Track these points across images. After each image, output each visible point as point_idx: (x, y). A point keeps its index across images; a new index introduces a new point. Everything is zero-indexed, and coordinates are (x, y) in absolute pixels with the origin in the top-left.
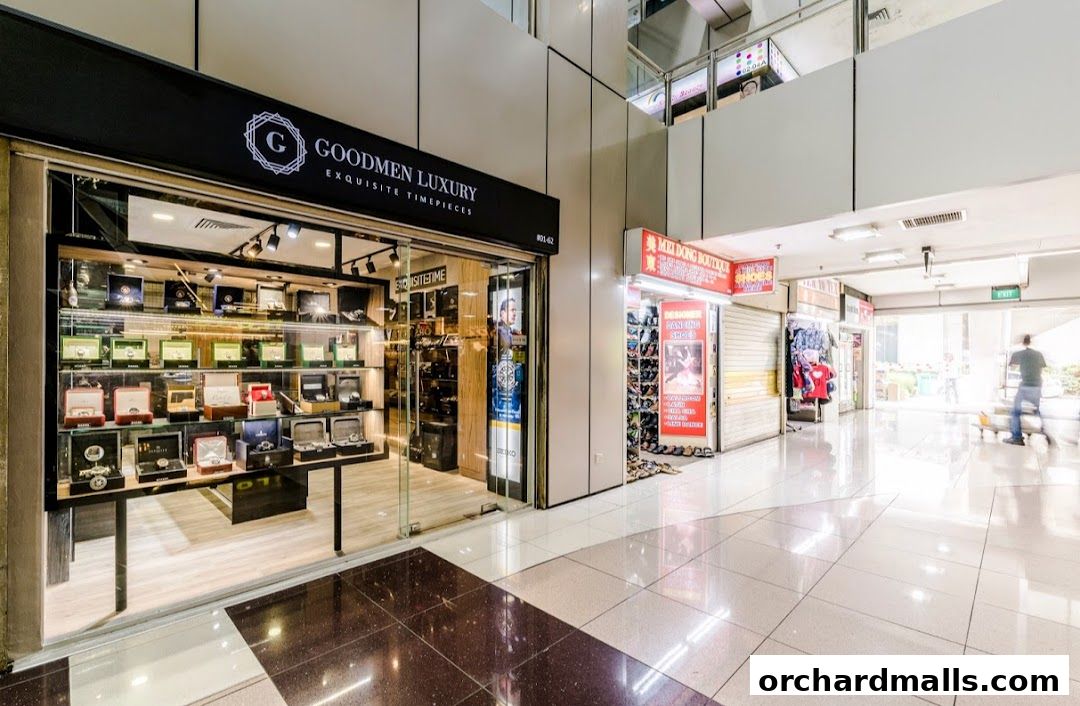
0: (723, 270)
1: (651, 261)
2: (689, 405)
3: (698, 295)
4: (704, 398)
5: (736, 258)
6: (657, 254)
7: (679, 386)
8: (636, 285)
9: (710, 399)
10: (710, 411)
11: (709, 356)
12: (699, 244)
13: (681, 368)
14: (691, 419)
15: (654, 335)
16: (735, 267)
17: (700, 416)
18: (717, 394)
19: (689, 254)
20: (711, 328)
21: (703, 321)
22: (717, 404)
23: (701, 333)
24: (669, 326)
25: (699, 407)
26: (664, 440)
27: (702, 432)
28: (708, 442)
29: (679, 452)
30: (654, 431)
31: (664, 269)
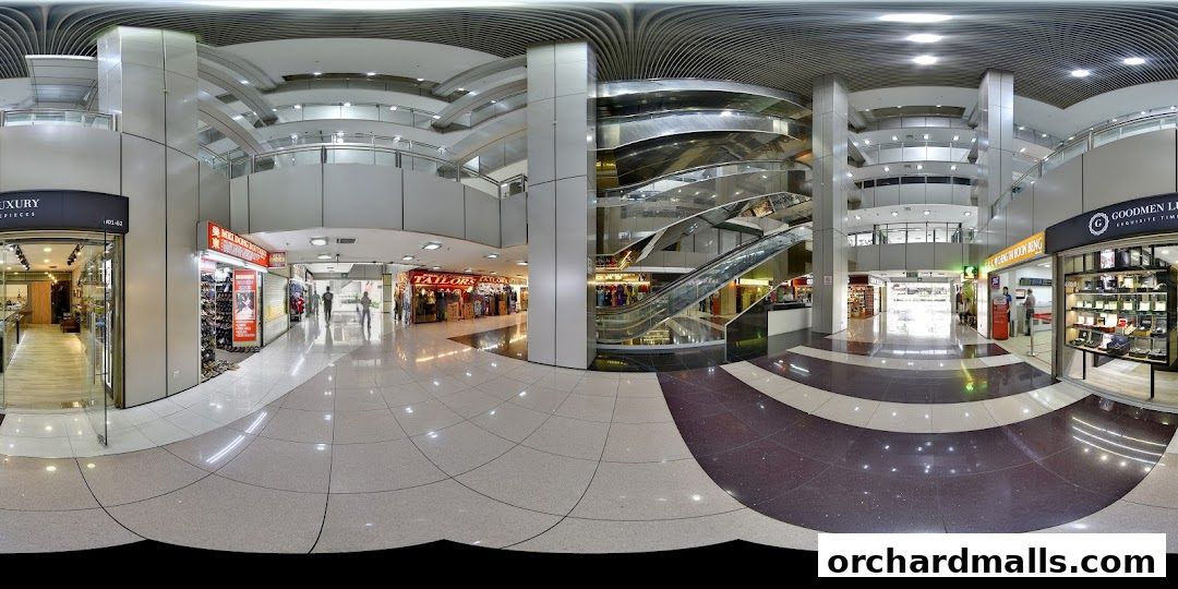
0: (263, 254)
1: (216, 243)
2: (248, 325)
3: (251, 266)
4: (255, 321)
5: (270, 249)
6: (221, 239)
7: (243, 315)
8: (206, 257)
9: (258, 321)
10: (258, 328)
11: (258, 301)
12: (247, 236)
13: (244, 306)
14: (249, 332)
15: (231, 288)
16: (269, 254)
17: (253, 331)
18: (262, 318)
19: (244, 243)
20: (259, 284)
21: (255, 280)
22: (261, 324)
23: (254, 287)
24: (239, 283)
25: (252, 326)
26: (235, 344)
27: (254, 339)
28: (257, 343)
29: (242, 350)
30: (231, 340)
31: (227, 248)
